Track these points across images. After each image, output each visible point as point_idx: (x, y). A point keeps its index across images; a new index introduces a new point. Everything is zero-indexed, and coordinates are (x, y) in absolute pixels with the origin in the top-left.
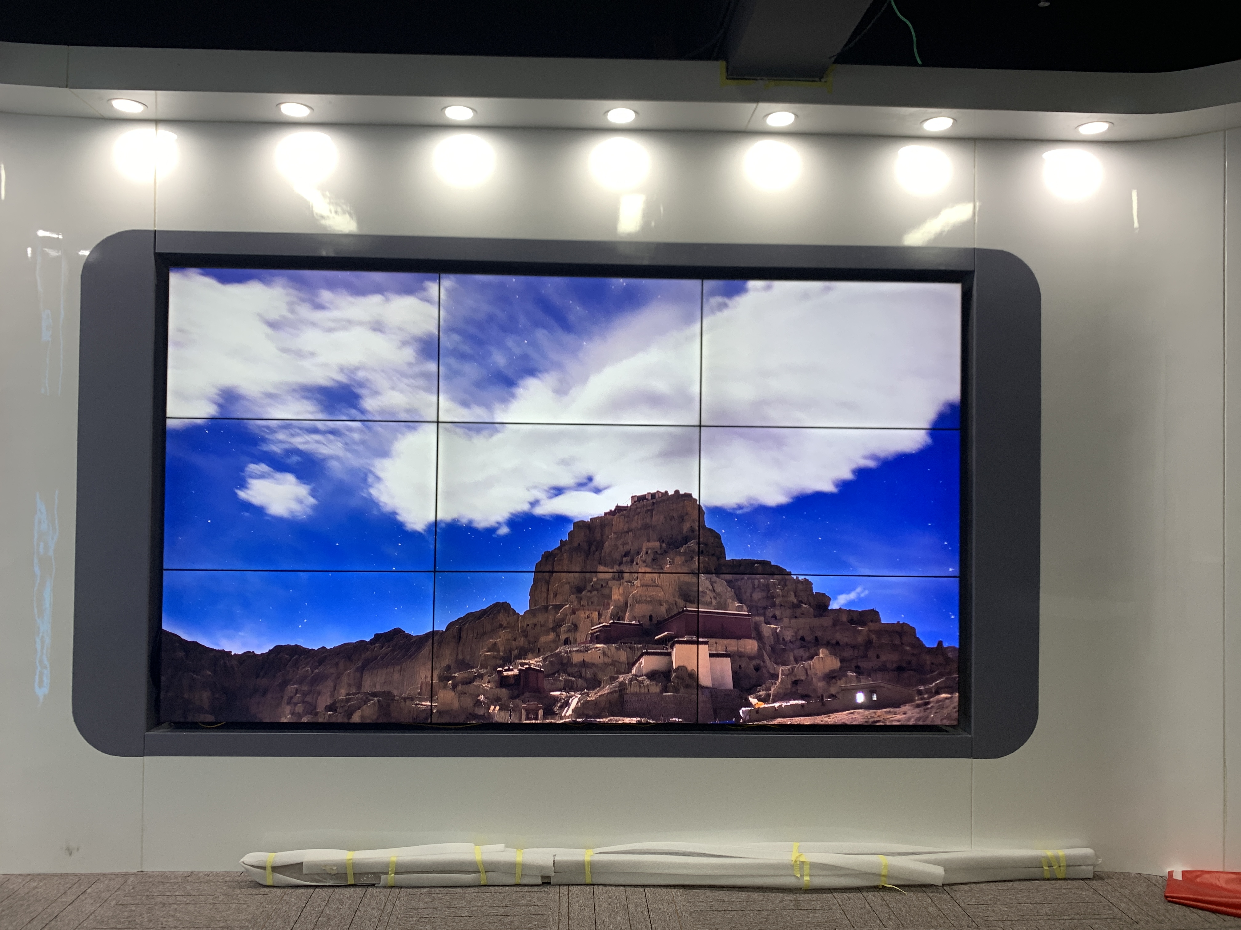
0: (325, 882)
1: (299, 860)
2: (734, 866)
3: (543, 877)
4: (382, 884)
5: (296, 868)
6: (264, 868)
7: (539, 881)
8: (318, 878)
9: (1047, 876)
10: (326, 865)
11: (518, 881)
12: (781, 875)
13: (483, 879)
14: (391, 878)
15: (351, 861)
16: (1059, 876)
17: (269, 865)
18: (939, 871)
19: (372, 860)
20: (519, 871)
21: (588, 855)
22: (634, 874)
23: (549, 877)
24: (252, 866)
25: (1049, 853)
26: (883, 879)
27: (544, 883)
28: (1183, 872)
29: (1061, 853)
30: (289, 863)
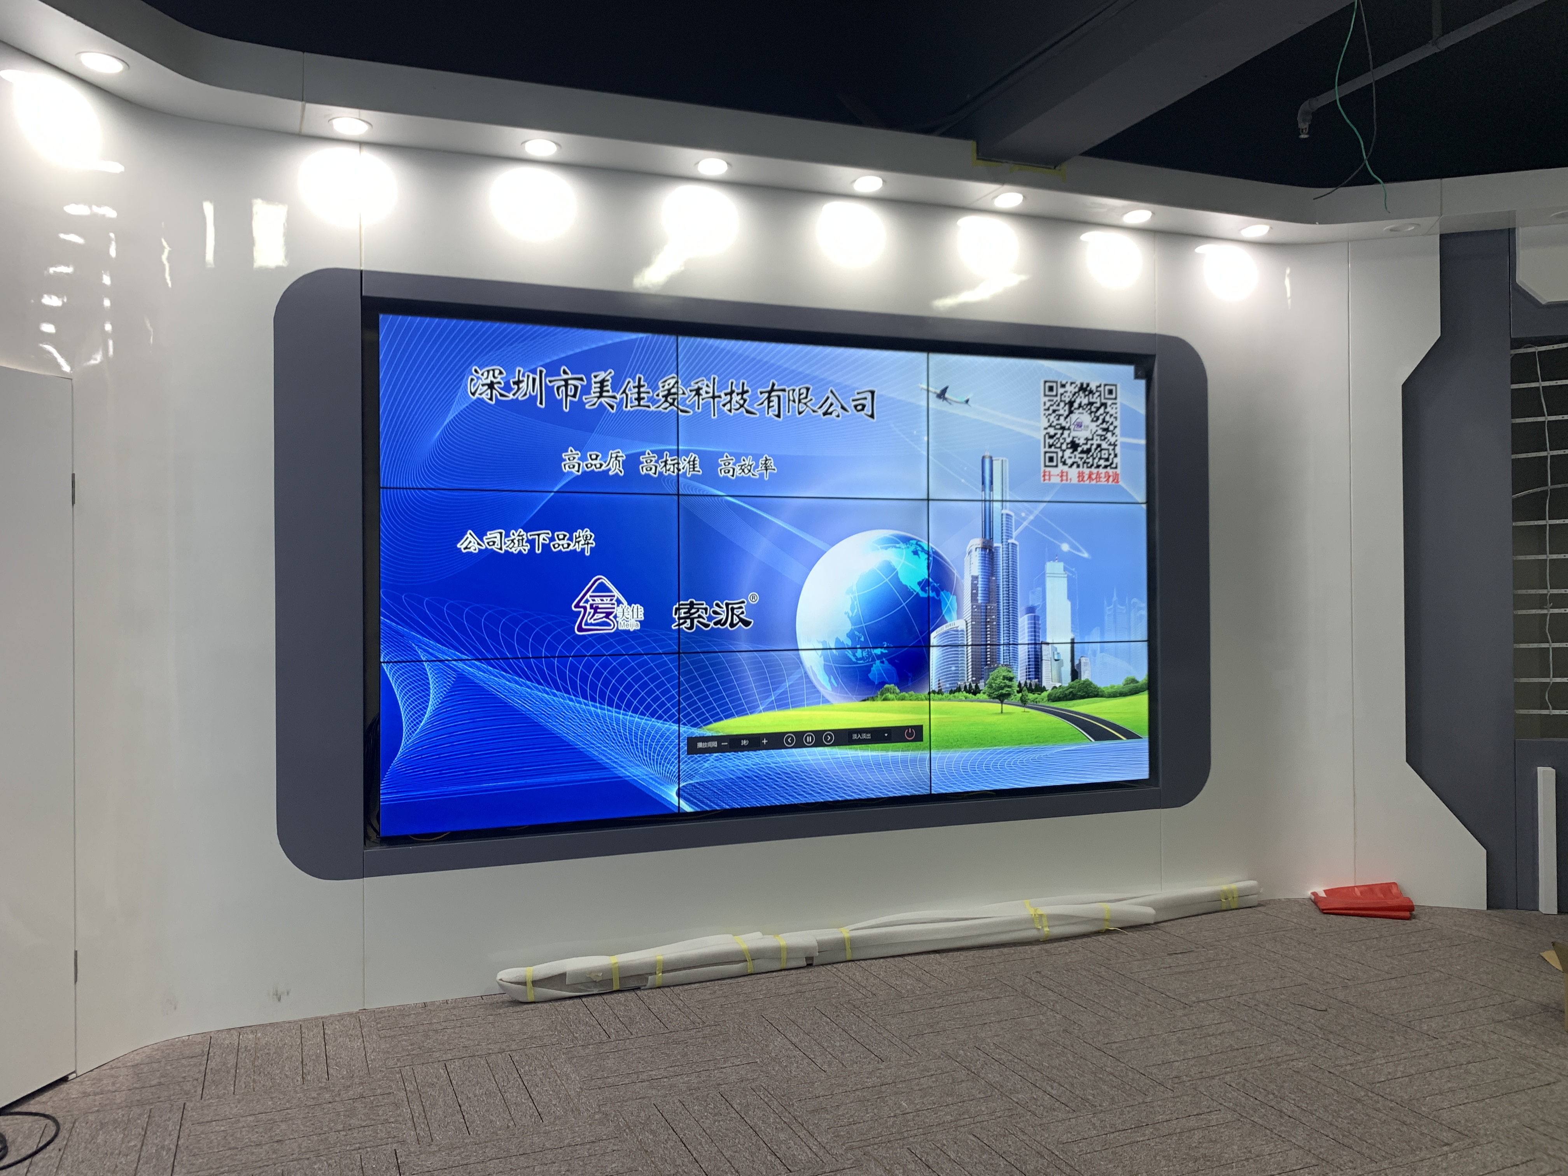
0: (588, 991)
1: (561, 971)
2: (981, 926)
3: (807, 959)
4: (649, 985)
5: (558, 979)
6: (524, 983)
7: (805, 964)
8: (582, 988)
9: (1224, 908)
10: (591, 972)
11: (784, 966)
12: (1024, 929)
13: (750, 967)
14: (659, 978)
15: (617, 965)
16: (1233, 907)
17: (529, 980)
18: (1151, 911)
19: (638, 962)
20: (784, 955)
21: (845, 933)
22: (892, 945)
23: (812, 958)
24: (512, 983)
25: (1225, 887)
26: (1107, 923)
27: (808, 965)
28: (1325, 891)
29: (1234, 886)
30: (550, 975)
